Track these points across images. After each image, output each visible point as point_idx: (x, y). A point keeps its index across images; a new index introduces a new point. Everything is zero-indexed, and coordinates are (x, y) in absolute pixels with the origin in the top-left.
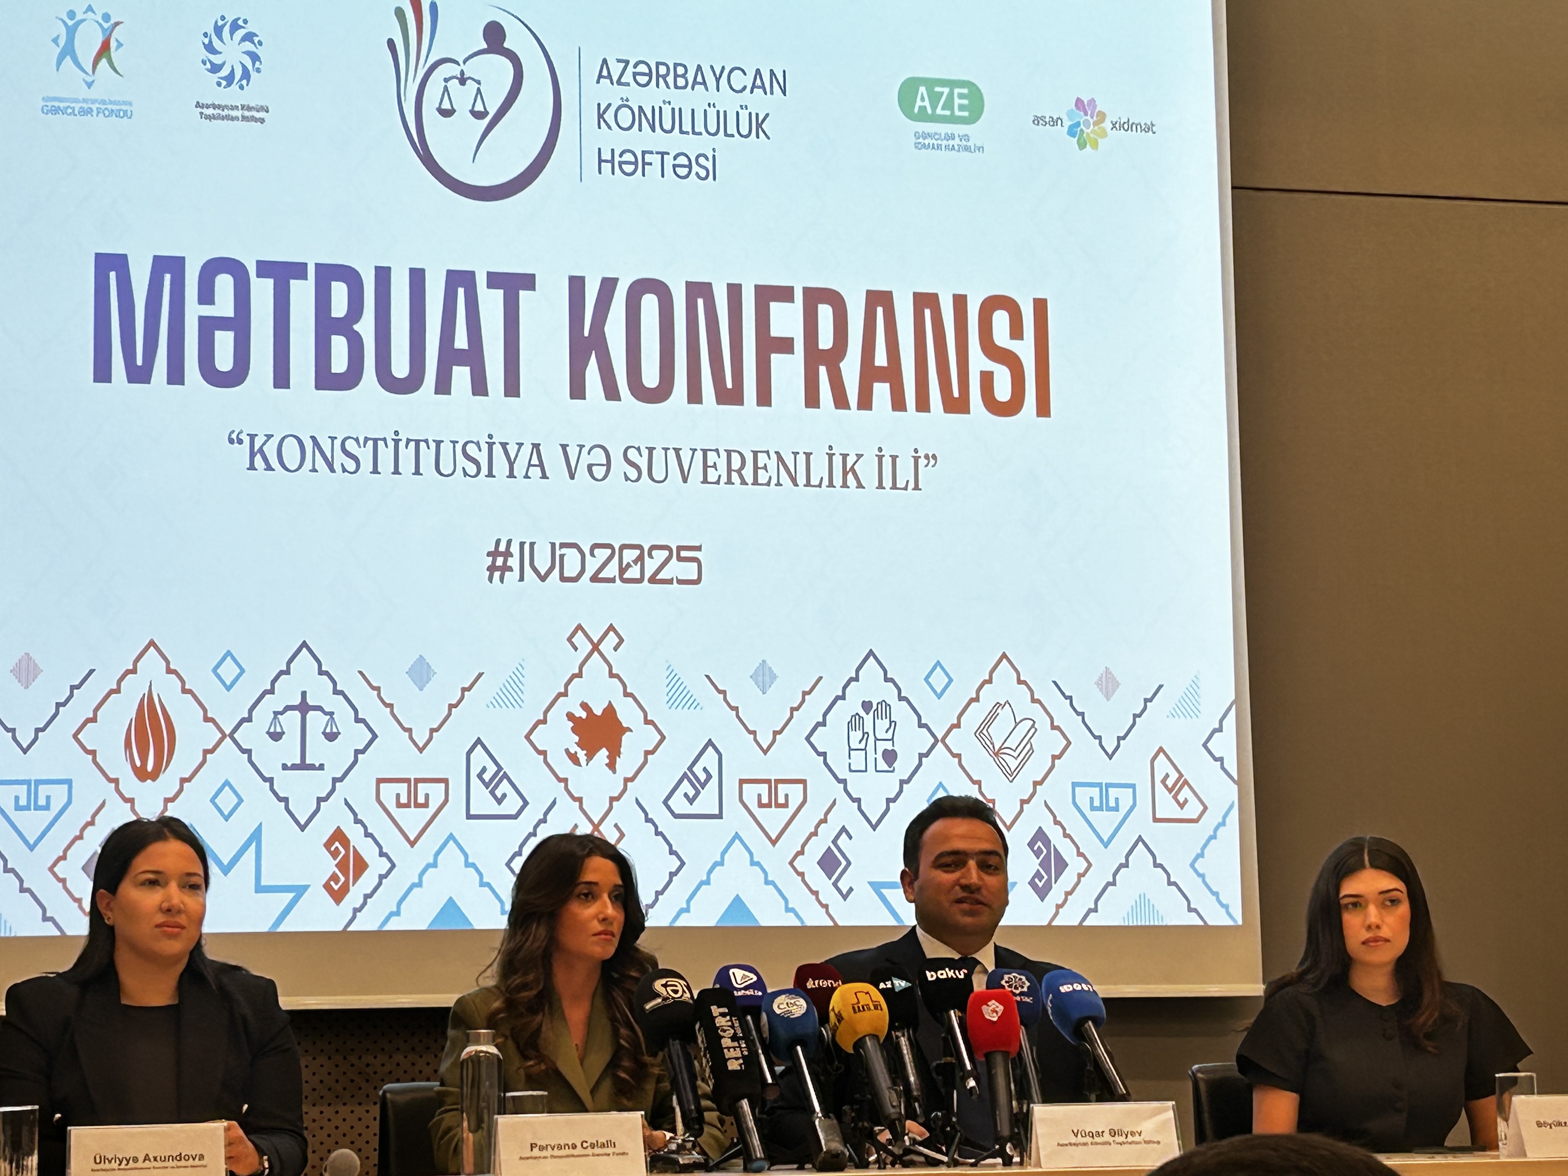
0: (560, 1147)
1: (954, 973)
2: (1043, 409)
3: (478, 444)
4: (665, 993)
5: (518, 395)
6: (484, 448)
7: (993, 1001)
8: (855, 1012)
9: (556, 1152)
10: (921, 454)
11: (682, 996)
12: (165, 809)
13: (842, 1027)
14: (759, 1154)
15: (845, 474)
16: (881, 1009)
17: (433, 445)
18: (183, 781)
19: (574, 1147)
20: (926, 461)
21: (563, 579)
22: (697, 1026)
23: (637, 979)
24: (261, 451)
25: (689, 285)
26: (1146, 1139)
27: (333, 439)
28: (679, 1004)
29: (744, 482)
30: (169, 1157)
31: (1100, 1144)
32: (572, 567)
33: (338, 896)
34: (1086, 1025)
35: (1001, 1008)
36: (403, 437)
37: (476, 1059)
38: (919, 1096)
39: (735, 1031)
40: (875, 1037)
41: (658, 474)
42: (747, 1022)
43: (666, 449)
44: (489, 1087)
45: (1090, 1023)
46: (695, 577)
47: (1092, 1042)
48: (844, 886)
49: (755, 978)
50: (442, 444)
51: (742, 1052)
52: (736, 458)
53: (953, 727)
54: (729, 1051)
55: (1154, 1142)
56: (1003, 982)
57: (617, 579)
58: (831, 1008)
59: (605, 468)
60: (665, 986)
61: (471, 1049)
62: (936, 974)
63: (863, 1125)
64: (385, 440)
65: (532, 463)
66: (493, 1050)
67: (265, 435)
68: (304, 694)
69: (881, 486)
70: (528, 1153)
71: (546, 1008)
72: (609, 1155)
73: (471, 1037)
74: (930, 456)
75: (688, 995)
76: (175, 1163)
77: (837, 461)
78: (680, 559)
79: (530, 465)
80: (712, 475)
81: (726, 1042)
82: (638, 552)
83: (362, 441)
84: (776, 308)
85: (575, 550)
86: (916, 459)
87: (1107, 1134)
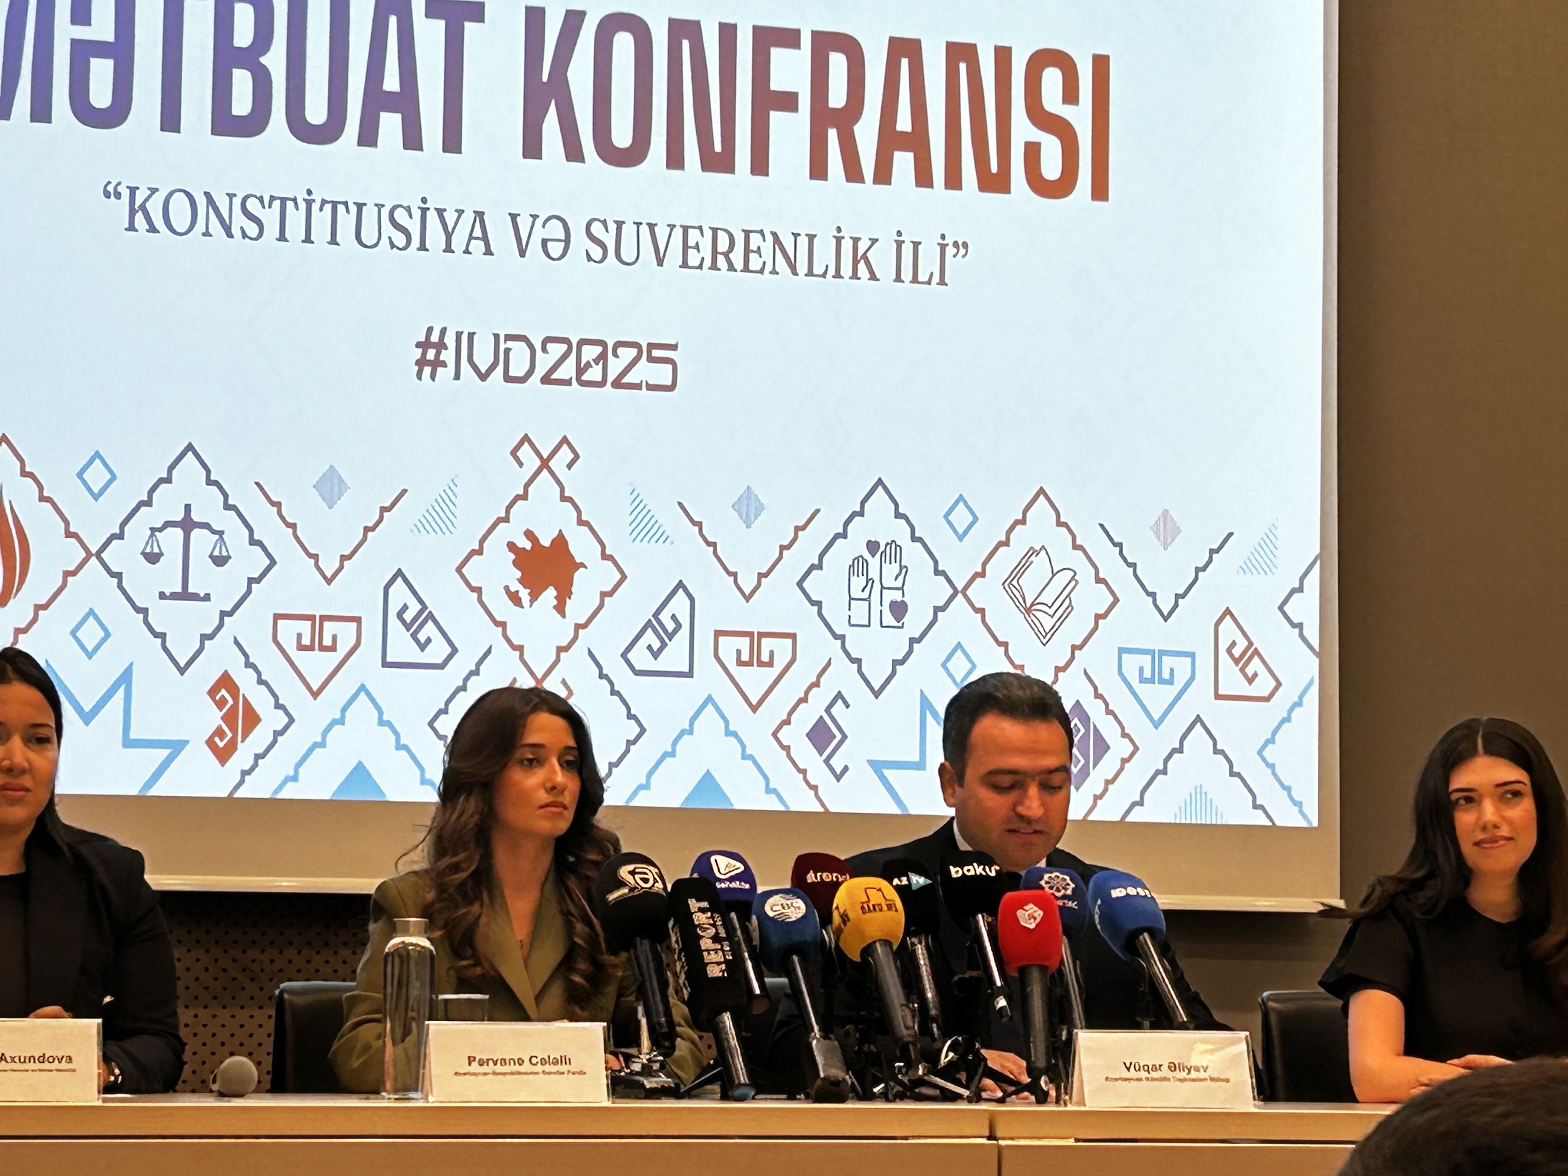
0: (504, 1062)
1: (984, 869)
2: (1100, 191)
3: (408, 209)
4: (633, 882)
5: (459, 151)
6: (417, 214)
7: (1031, 905)
8: (864, 913)
9: (499, 1068)
10: (949, 240)
11: (653, 886)
12: (16, 641)
13: (847, 930)
14: (743, 1078)
15: (855, 262)
16: (896, 910)
17: (353, 209)
18: (38, 608)
19: (521, 1062)
20: (955, 251)
21: (508, 378)
22: (671, 924)
23: (596, 864)
24: (143, 207)
25: (672, 22)
26: (1213, 1076)
27: (231, 196)
28: (649, 895)
29: (731, 268)
30: (30, 1057)
31: (1157, 1079)
32: (518, 367)
33: (223, 755)
34: (1141, 937)
35: (1039, 914)
36: (317, 197)
37: (403, 954)
38: (937, 1015)
39: (717, 929)
40: (887, 943)
41: (628, 254)
42: (731, 920)
43: (638, 224)
44: (417, 990)
45: (1146, 935)
46: (669, 382)
47: (1148, 958)
48: (837, 763)
49: (742, 868)
50: (364, 208)
51: (724, 955)
52: (722, 239)
53: (977, 575)
54: (709, 954)
55: (1222, 1080)
56: (1042, 883)
57: (574, 381)
58: (834, 906)
59: (563, 244)
60: (633, 873)
61: (396, 941)
62: (963, 870)
63: (869, 1048)
64: (295, 200)
65: (474, 235)
66: (425, 942)
67: (149, 189)
68: (188, 507)
69: (898, 279)
70: (466, 1069)
71: (485, 895)
72: (563, 1073)
73: (398, 927)
74: (960, 243)
75: (659, 885)
76: (38, 1066)
77: (847, 246)
78: (651, 359)
79: (471, 238)
80: (694, 258)
81: (706, 943)
82: (599, 349)
83: (266, 202)
84: (777, 54)
85: (523, 344)
86: (943, 247)
87: (1165, 1068)
